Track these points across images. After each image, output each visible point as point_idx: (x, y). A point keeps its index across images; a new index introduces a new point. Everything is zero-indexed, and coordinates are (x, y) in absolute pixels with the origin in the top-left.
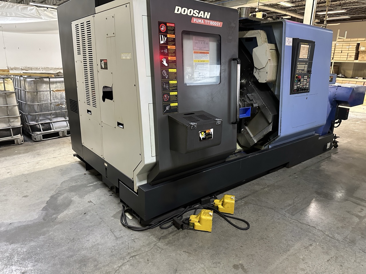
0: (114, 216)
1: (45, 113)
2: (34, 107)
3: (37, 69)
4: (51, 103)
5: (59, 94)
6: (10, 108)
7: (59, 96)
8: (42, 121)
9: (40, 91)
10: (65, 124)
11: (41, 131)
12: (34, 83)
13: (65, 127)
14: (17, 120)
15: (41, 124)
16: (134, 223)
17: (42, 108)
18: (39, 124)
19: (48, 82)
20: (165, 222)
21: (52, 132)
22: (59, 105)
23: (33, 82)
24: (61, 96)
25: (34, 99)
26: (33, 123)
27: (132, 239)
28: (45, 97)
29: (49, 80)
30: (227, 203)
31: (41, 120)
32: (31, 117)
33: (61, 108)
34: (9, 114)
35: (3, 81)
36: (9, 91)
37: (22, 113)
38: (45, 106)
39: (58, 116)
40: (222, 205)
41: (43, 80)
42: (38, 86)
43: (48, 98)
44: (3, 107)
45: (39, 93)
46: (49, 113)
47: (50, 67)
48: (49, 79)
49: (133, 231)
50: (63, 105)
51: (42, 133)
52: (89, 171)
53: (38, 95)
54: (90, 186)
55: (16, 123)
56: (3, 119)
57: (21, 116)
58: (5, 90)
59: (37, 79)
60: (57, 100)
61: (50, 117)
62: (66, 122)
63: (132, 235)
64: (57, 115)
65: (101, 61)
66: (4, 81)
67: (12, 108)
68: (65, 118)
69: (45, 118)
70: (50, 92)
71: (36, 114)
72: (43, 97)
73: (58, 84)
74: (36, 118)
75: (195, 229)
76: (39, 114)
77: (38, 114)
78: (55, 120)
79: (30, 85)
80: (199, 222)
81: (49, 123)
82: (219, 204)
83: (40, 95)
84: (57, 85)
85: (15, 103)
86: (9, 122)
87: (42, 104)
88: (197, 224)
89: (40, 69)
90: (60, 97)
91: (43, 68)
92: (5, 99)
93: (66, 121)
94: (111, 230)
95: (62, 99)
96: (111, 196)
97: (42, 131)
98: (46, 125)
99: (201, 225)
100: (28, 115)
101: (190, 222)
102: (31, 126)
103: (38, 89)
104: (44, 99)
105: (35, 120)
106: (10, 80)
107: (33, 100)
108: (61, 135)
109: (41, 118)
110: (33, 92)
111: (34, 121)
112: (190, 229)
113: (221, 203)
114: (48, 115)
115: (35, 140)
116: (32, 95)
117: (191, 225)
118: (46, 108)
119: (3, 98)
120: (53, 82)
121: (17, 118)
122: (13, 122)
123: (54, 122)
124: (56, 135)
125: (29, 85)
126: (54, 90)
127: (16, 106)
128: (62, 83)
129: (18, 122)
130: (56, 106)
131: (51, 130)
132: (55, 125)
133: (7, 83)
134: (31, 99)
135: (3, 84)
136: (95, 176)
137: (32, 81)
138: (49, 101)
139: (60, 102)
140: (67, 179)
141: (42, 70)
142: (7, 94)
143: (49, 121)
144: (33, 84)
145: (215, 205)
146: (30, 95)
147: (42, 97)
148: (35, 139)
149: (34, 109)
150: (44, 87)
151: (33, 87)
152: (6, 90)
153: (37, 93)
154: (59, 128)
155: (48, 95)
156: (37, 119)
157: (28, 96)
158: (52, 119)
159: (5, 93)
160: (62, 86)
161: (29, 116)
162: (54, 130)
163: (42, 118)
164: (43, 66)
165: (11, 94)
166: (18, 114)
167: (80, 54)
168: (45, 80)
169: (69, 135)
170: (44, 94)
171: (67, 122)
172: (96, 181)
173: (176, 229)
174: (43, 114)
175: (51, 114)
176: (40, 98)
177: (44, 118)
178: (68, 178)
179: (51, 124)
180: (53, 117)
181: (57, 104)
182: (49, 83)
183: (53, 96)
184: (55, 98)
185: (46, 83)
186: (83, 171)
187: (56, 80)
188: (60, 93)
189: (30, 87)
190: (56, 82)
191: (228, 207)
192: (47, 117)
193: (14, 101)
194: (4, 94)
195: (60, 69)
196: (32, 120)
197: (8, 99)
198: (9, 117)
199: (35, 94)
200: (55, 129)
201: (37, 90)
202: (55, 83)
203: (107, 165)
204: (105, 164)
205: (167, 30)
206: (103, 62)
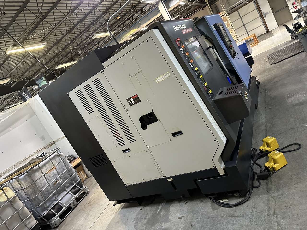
0: (213, 209)
1: (50, 197)
2: (38, 199)
3: (9, 170)
4: (50, 185)
5: (52, 173)
6: (20, 212)
7: (52, 175)
8: (50, 207)
9: (37, 180)
10: (69, 196)
11: (56, 215)
12: (28, 177)
13: (71, 198)
14: (31, 219)
15: (52, 209)
16: (235, 200)
17: (44, 195)
18: (50, 210)
19: (38, 168)
20: (253, 183)
21: (65, 209)
22: (56, 183)
23: (26, 176)
24: (54, 174)
25: (35, 191)
26: (45, 213)
27: (253, 208)
28: (42, 183)
29: (39, 166)
30: (271, 142)
31: (49, 206)
32: (40, 208)
33: (58, 184)
34: (22, 218)
35: (2, 192)
36: (12, 197)
37: (31, 211)
38: (46, 191)
39: (60, 192)
40: (268, 147)
41: (33, 169)
42: (32, 177)
43: (45, 183)
44: (14, 216)
45: (36, 183)
46: (52, 195)
47: (19, 161)
48: (38, 165)
49: (244, 204)
50: (59, 180)
51: (58, 216)
52: (142, 206)
53: (36, 184)
54: (160, 211)
55: (32, 222)
56: (20, 227)
57: (32, 214)
58: (8, 199)
59: (29, 172)
60: (52, 180)
61: (54, 198)
62: (69, 194)
63: (247, 206)
64: (59, 193)
65: (128, 100)
66: (3, 191)
67: (22, 211)
68: (66, 191)
69: (51, 202)
70: (44, 176)
71: (43, 203)
72: (41, 184)
73: (47, 165)
74: (44, 207)
75: (277, 170)
76: (45, 201)
77: (44, 202)
78: (59, 198)
79: (26, 180)
80: (275, 164)
81: (57, 203)
82: (266, 148)
83: (38, 184)
84: (46, 167)
85: (23, 205)
86: (26, 225)
87: (43, 191)
88: (275, 166)
89: (11, 169)
90: (54, 175)
91: (13, 166)
92: (12, 207)
93: (68, 193)
94: (229, 216)
95: (55, 176)
96: (187, 203)
97: (56, 214)
98: (56, 207)
99: (278, 164)
100: (37, 208)
101: (269, 168)
102: (44, 217)
103: (34, 180)
104: (42, 185)
105: (44, 209)
106: (7, 188)
107: (35, 193)
108: (73, 207)
109: (48, 205)
110: (31, 185)
111: (45, 211)
112: (274, 173)
113: (266, 147)
114: (52, 197)
115: (56, 226)
116: (32, 189)
117: (271, 170)
118: (47, 193)
119: (10, 207)
120: (42, 166)
121: (30, 217)
122: (29, 223)
123: (60, 200)
124: (69, 209)
125: (25, 181)
126: (47, 172)
127: (24, 207)
128: (49, 163)
129: (33, 220)
130: (54, 185)
131: (63, 208)
132: (63, 202)
133: (7, 191)
134: (33, 192)
135: (4, 195)
136: (151, 204)
137: (25, 176)
138: (46, 185)
139: (55, 180)
140: (134, 222)
141: (13, 168)
142: (12, 201)
143: (56, 202)
144: (28, 178)
145: (264, 150)
146: (30, 190)
147: (40, 185)
148: (56, 225)
149: (40, 200)
150: (38, 175)
151: (29, 181)
152: (9, 198)
153: (35, 183)
154: (67, 202)
155: (44, 180)
156: (45, 207)
157: (29, 191)
158: (57, 198)
159: (10, 201)
160: (50, 165)
161: (38, 209)
162: (65, 206)
163: (49, 204)
164: (13, 165)
165: (15, 199)
166: (30, 214)
167: (94, 111)
168: (35, 169)
169: (78, 202)
170: (40, 181)
171: (70, 192)
172: (159, 206)
173: (266, 180)
174: (47, 200)
175: (54, 195)
176: (39, 187)
177: (51, 203)
178: (133, 222)
179: (59, 203)
180: (56, 196)
181: (54, 183)
182: (40, 168)
183: (48, 178)
184: (50, 179)
185: (37, 170)
186: (136, 211)
187: (43, 163)
188: (52, 172)
189: (27, 182)
190: (44, 165)
191: (274, 145)
192: (52, 200)
193: (20, 204)
194: (9, 203)
195: (28, 158)
196: (43, 211)
197: (15, 205)
198: (24, 221)
199: (34, 185)
200: (65, 205)
201: (34, 181)
202: (44, 166)
203: (171, 180)
204: (169, 180)
205: (180, 43)
206: (131, 99)
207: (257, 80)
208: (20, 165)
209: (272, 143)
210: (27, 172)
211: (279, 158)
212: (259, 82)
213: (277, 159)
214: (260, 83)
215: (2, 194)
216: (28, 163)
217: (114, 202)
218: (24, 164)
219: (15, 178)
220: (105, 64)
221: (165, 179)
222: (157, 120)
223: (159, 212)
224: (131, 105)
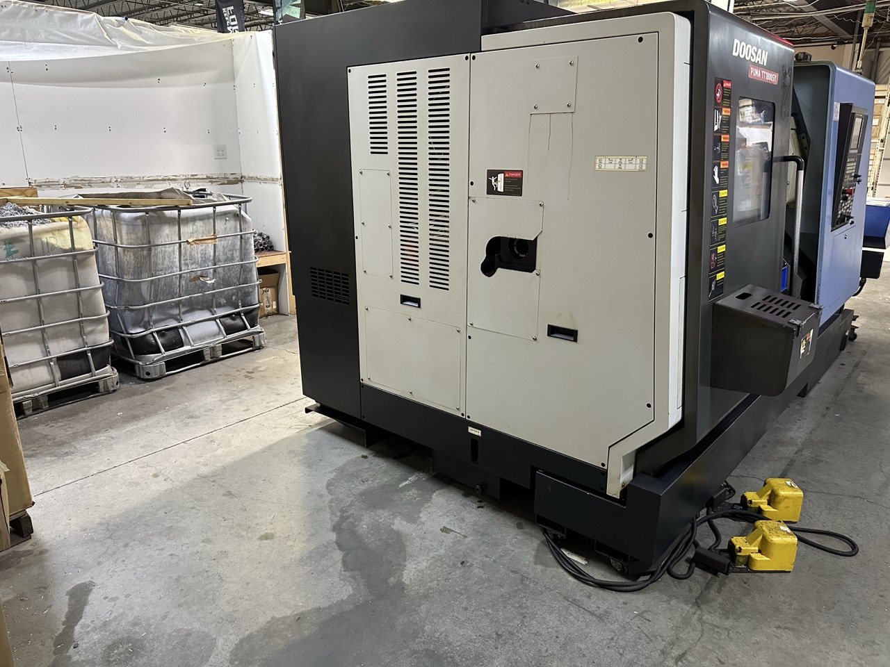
0: (538, 560)
1: (167, 303)
2: (139, 289)
3: (103, 183)
4: (180, 275)
5: (200, 249)
6: (84, 295)
7: (199, 255)
8: (157, 325)
9: (158, 245)
10: (212, 327)
11: (160, 352)
12: (143, 225)
13: (215, 336)
14: (101, 327)
15: (158, 332)
16: (603, 572)
17: (161, 289)
18: (152, 333)
19: (175, 218)
20: (674, 562)
21: (187, 351)
22: (198, 278)
23: (139, 221)
24: (204, 254)
25: (141, 267)
26: (137, 331)
27: (637, 615)
28: (167, 259)
29: (179, 215)
30: (786, 498)
31: (156, 322)
32: (133, 314)
33: (201, 285)
34: (82, 312)
35: (68, 223)
36: (82, 249)
37: (110, 308)
38: (165, 285)
39: (196, 307)
40: (769, 504)
41: (163, 213)
42: (152, 231)
43: (173, 262)
44: (68, 295)
45: (153, 251)
46: (173, 302)
47: (138, 175)
48: (179, 211)
49: (619, 593)
50: (207, 277)
51: (164, 357)
52: (371, 449)
53: (152, 254)
54: (406, 488)
55: (99, 335)
56: (67, 328)
57: (109, 317)
58: (73, 249)
59: (150, 213)
60: (194, 266)
61: (175, 312)
62: (214, 322)
63: (625, 603)
64: (192, 306)
65: (492, 174)
66: (71, 223)
67: (90, 296)
68: (211, 311)
69: (164, 315)
70: (180, 246)
71: (145, 308)
72: (163, 261)
73: (199, 224)
74: (143, 317)
75: (755, 569)
76: (151, 306)
77: (148, 308)
78: (188, 319)
79: (134, 229)
80: (760, 551)
81: (176, 328)
82: (762, 503)
83: (156, 255)
84: (194, 227)
85: (97, 284)
86: (82, 333)
87: (159, 279)
88: (758, 557)
89: (110, 182)
90: (202, 258)
91: (119, 180)
92: (72, 273)
93: (214, 319)
94: (566, 598)
95: (205, 261)
96: (481, 509)
97: (163, 350)
98: (170, 335)
99: (768, 559)
100: (125, 310)
101: (739, 554)
102: (131, 340)
103: (152, 241)
104: (163, 264)
105: (141, 322)
106: (81, 221)
107: (138, 273)
108: (208, 358)
109: (154, 317)
110: (139, 249)
111: (140, 327)
112: (741, 571)
113: (765, 500)
114: (170, 306)
115: (147, 377)
116: (137, 258)
117: (741, 560)
118: (166, 289)
119: (69, 270)
120: (187, 218)
121: (100, 321)
122: (92, 332)
123: (187, 325)
124: (196, 358)
125: (131, 231)
126: (190, 240)
127: (97, 289)
128: (206, 221)
129: (103, 332)
130: (191, 281)
131: (183, 346)
132: (192, 332)
133: (77, 228)
134: (135, 267)
135: (67, 232)
136: (395, 458)
137: (137, 218)
138: (174, 269)
139: (200, 272)
140: (332, 476)
141: (115, 184)
142: (79, 257)
143: (175, 324)
144: (141, 228)
145: (752, 506)
146: (132, 258)
147: (160, 262)
148: (148, 374)
149: (142, 294)
150: (167, 234)
151: (140, 234)
152: (76, 246)
153: (150, 250)
154: (201, 338)
155: (174, 254)
156: (146, 319)
157: (129, 259)
158: (182, 316)
159: (74, 256)
160: (207, 229)
161: (127, 312)
162: (190, 344)
163: (158, 317)
164: (119, 175)
165: (87, 258)
166: (105, 314)
167: (387, 153)
168: (168, 216)
169: (226, 356)
170: (165, 251)
171: (218, 321)
172: (412, 473)
173: (710, 576)
174: (158, 305)
175: (178, 305)
176: (156, 264)
177: (162, 317)
178: (331, 472)
179: (180, 330)
180: (183, 310)
181: (193, 275)
182: (179, 221)
183: (185, 254)
184: (188, 261)
185: (170, 221)
186: (349, 454)
187: (193, 213)
188: (201, 247)
189: (133, 236)
190: (194, 219)
191: (787, 507)
192: (169, 314)
193: (92, 277)
194: (70, 259)
195: (161, 180)
196: (136, 325)
197: (80, 272)
198: (82, 321)
199: (145, 252)
200: (192, 343)
201: (149, 242)
202: (192, 221)
203: (478, 433)
204: (471, 430)
205: (723, 97)
206: (501, 177)
207: (854, 328)
208: (136, 187)
209: (786, 500)
210: (147, 212)
211: (779, 544)
212: (855, 336)
213: (775, 544)
214: (856, 340)
215: (65, 229)
216: (158, 192)
217: (312, 402)
218: (145, 188)
219: (112, 210)
220: (487, 41)
221: (464, 423)
222: (535, 269)
223: (404, 487)
224: (491, 190)
